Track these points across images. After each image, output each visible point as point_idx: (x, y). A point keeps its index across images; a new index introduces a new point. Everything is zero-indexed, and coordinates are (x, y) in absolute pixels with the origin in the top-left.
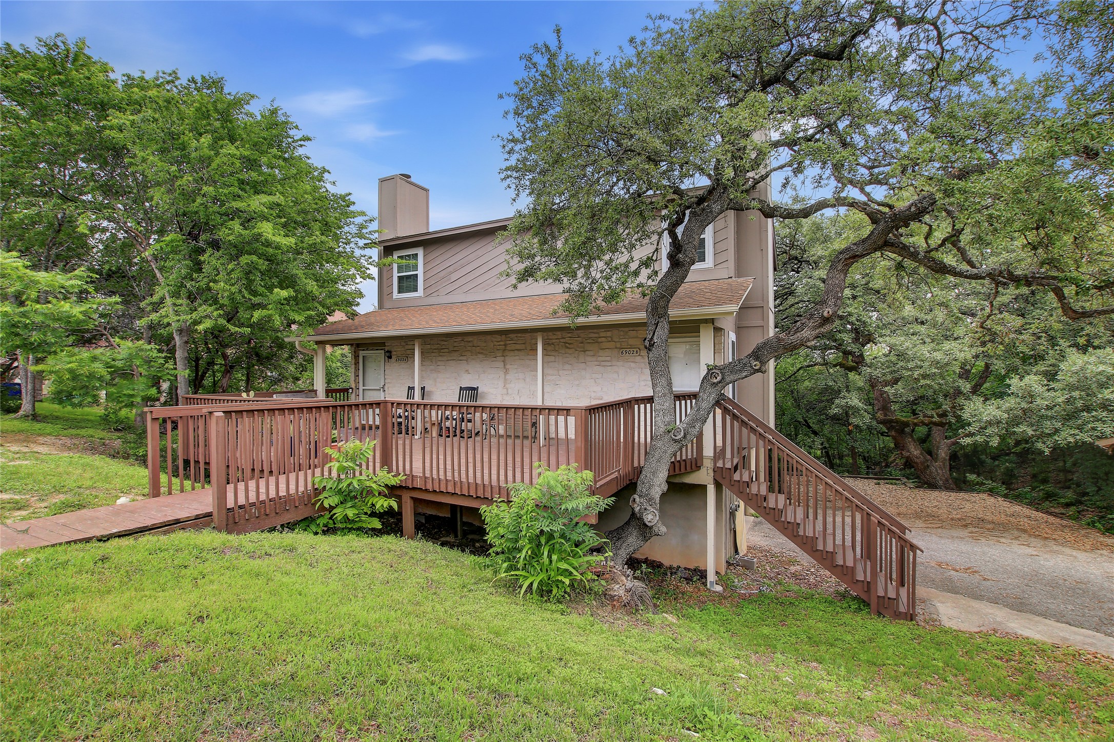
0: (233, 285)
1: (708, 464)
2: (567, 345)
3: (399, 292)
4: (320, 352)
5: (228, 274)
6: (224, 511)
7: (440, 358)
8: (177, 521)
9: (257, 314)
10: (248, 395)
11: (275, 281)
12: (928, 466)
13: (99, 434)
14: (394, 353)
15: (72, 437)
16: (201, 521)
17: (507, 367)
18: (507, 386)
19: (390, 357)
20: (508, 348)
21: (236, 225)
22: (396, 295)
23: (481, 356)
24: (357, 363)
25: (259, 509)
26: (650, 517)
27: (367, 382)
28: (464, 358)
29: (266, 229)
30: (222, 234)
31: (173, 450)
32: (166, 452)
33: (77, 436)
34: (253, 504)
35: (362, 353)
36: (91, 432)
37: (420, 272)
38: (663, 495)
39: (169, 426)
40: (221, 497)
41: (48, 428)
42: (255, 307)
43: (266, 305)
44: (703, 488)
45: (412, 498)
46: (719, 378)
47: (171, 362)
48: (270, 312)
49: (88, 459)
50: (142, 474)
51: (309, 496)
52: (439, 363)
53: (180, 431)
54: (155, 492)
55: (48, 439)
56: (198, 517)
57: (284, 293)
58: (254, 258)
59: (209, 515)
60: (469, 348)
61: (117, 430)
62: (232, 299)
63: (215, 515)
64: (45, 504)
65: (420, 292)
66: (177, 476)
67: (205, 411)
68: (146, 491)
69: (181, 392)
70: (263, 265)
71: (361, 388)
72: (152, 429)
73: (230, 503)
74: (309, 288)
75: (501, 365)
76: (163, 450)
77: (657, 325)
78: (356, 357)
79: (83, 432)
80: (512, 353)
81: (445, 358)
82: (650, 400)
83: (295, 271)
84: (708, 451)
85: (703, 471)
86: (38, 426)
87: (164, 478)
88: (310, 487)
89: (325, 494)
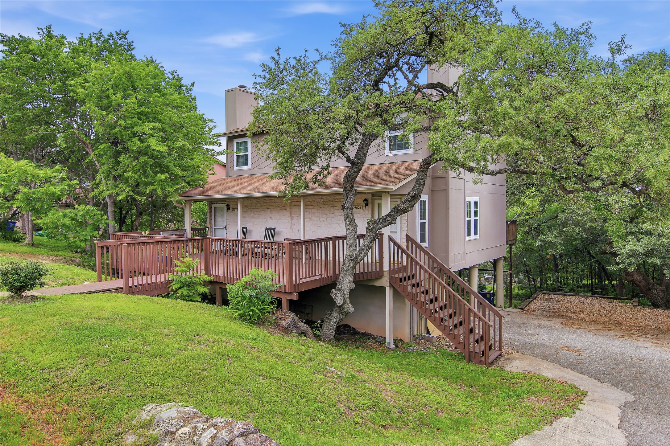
0: (136, 174)
1: (386, 275)
2: (324, 203)
3: (237, 166)
4: (188, 206)
5: (133, 167)
6: (128, 287)
7: (256, 210)
8: (109, 290)
9: (149, 189)
10: (145, 233)
11: (158, 169)
12: (650, 289)
13: (68, 254)
14: (231, 206)
15: (55, 256)
16: (119, 290)
17: (293, 215)
18: (293, 227)
19: (229, 209)
20: (293, 204)
21: (136, 141)
22: (235, 168)
23: (278, 209)
24: (211, 212)
25: (143, 287)
26: (339, 301)
27: (217, 223)
28: (269, 210)
29: (153, 142)
30: (129, 145)
31: (108, 264)
32: (104, 265)
33: (57, 255)
34: (140, 285)
35: (214, 206)
36: (63, 253)
37: (249, 153)
38: (351, 291)
39: (105, 250)
40: (127, 282)
41: (41, 250)
42: (147, 184)
43: (154, 183)
44: (384, 288)
45: (220, 288)
46: (372, 227)
47: (106, 216)
48: (156, 187)
49: (66, 266)
50: (94, 275)
51: (167, 283)
52: (256, 213)
53: (110, 253)
54: (100, 280)
55: (44, 256)
56: (117, 289)
57: (163, 177)
58: (146, 158)
59: (122, 288)
60: (272, 204)
61: (77, 252)
62: (136, 180)
63: (124, 288)
64: (56, 283)
65: (249, 166)
66: (109, 276)
67: (119, 243)
68: (96, 280)
69: (111, 231)
70: (151, 161)
71: (214, 227)
72: (98, 251)
73: (130, 284)
74: (176, 173)
75: (289, 214)
76: (103, 263)
77: (348, 196)
78: (210, 208)
79: (59, 253)
80: (295, 207)
81: (258, 210)
82: (344, 238)
83: (168, 164)
84: (386, 267)
85: (384, 278)
86: (36, 250)
87: (103, 276)
88: (167, 279)
89: (174, 283)
